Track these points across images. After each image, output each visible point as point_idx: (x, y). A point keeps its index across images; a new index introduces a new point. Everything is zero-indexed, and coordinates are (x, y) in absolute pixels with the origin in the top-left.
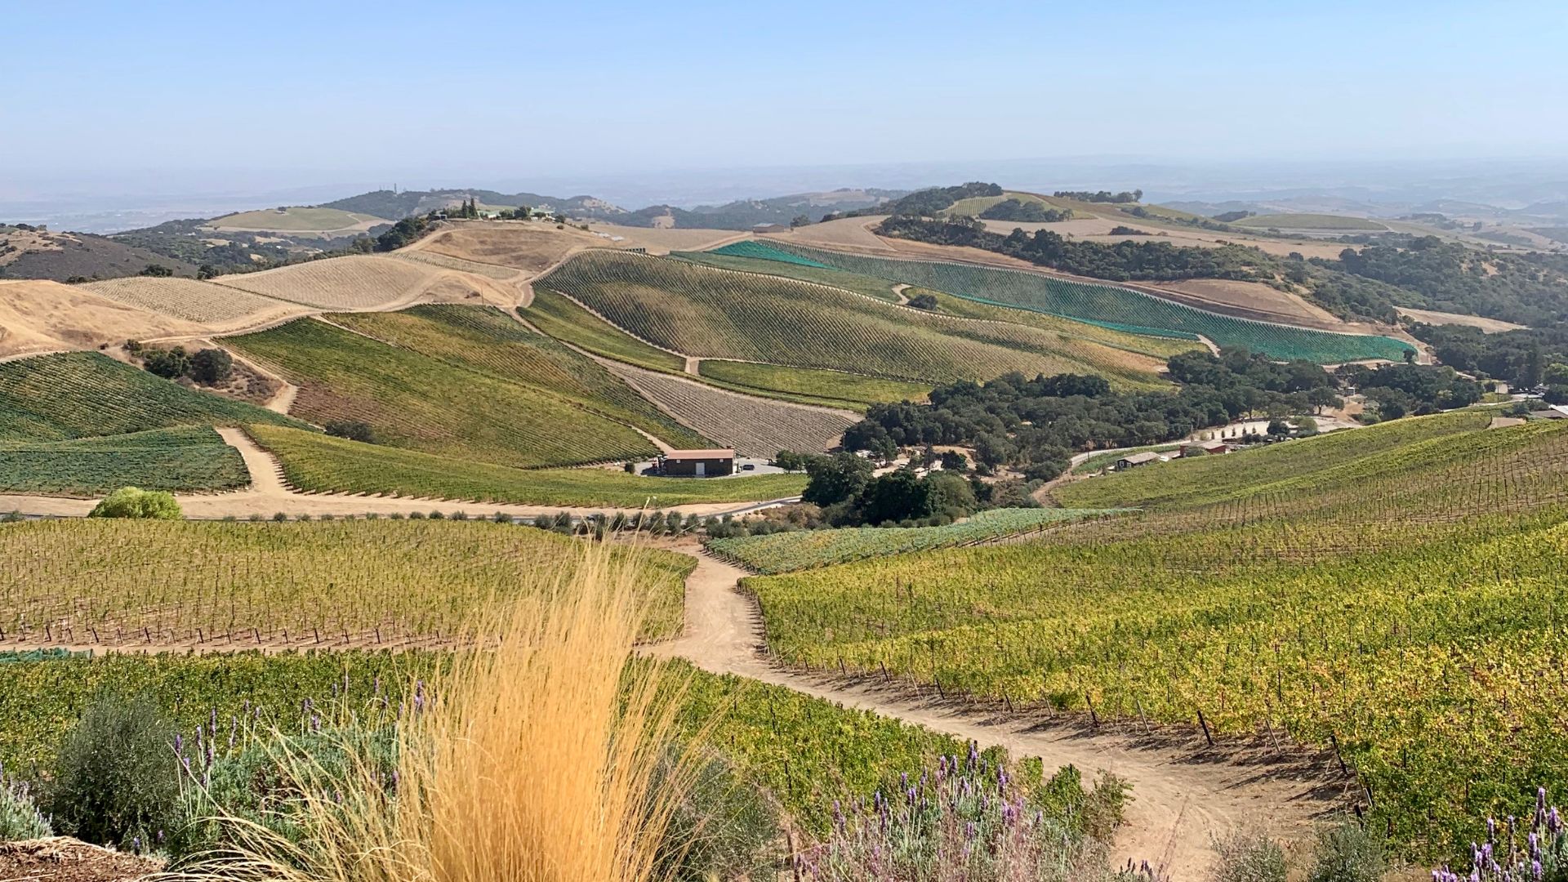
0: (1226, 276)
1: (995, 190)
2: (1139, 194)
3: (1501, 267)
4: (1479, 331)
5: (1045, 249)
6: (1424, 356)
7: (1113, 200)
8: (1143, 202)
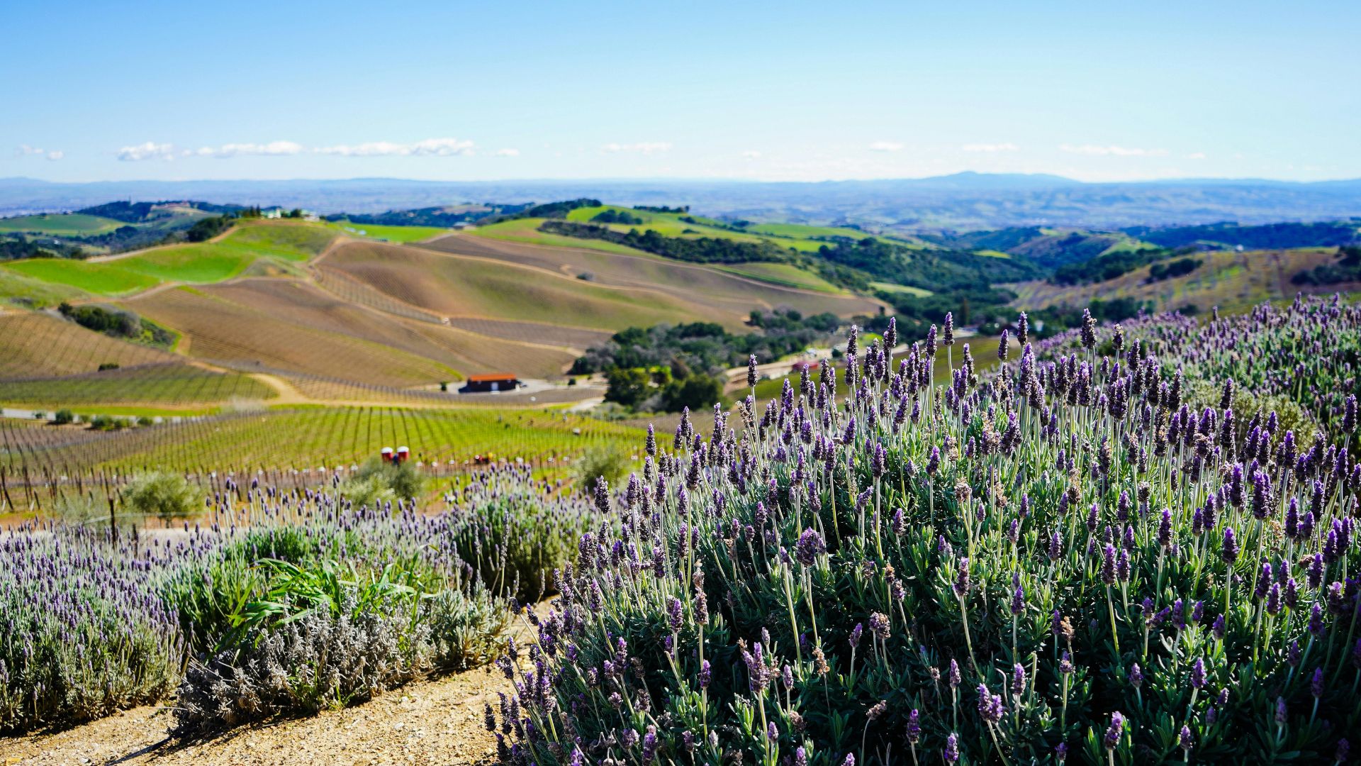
0: (768, 260)
1: (596, 203)
2: (687, 208)
3: (913, 257)
4: (913, 295)
5: (650, 242)
6: (890, 312)
7: (672, 211)
8: (690, 214)
